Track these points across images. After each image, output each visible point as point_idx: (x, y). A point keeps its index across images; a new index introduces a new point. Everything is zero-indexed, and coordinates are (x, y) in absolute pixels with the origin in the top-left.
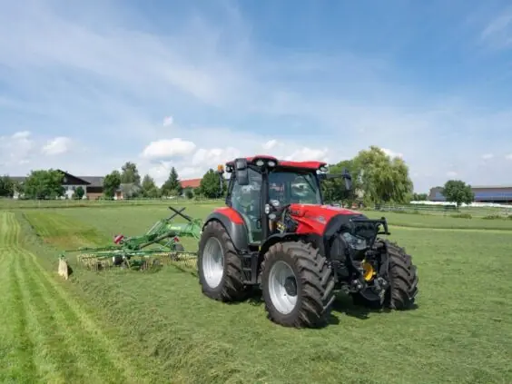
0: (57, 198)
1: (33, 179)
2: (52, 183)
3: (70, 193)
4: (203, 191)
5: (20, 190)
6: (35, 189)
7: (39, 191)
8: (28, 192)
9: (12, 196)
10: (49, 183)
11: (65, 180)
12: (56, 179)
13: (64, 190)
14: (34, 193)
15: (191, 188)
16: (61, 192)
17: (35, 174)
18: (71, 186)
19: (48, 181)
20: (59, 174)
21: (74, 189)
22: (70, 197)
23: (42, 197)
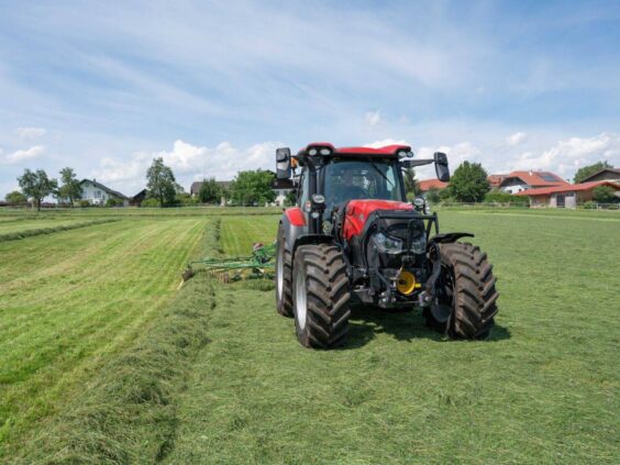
0: (267, 205)
1: (239, 182)
2: (261, 187)
3: (281, 198)
4: (454, 193)
5: (228, 196)
6: (242, 194)
7: (246, 195)
8: (235, 198)
9: (219, 202)
10: (258, 187)
11: (276, 184)
12: (265, 181)
13: (276, 195)
14: (242, 198)
15: (436, 190)
16: (271, 198)
17: (242, 175)
18: (282, 191)
19: (256, 183)
20: (268, 175)
21: (286, 194)
22: (281, 203)
23: (250, 204)
